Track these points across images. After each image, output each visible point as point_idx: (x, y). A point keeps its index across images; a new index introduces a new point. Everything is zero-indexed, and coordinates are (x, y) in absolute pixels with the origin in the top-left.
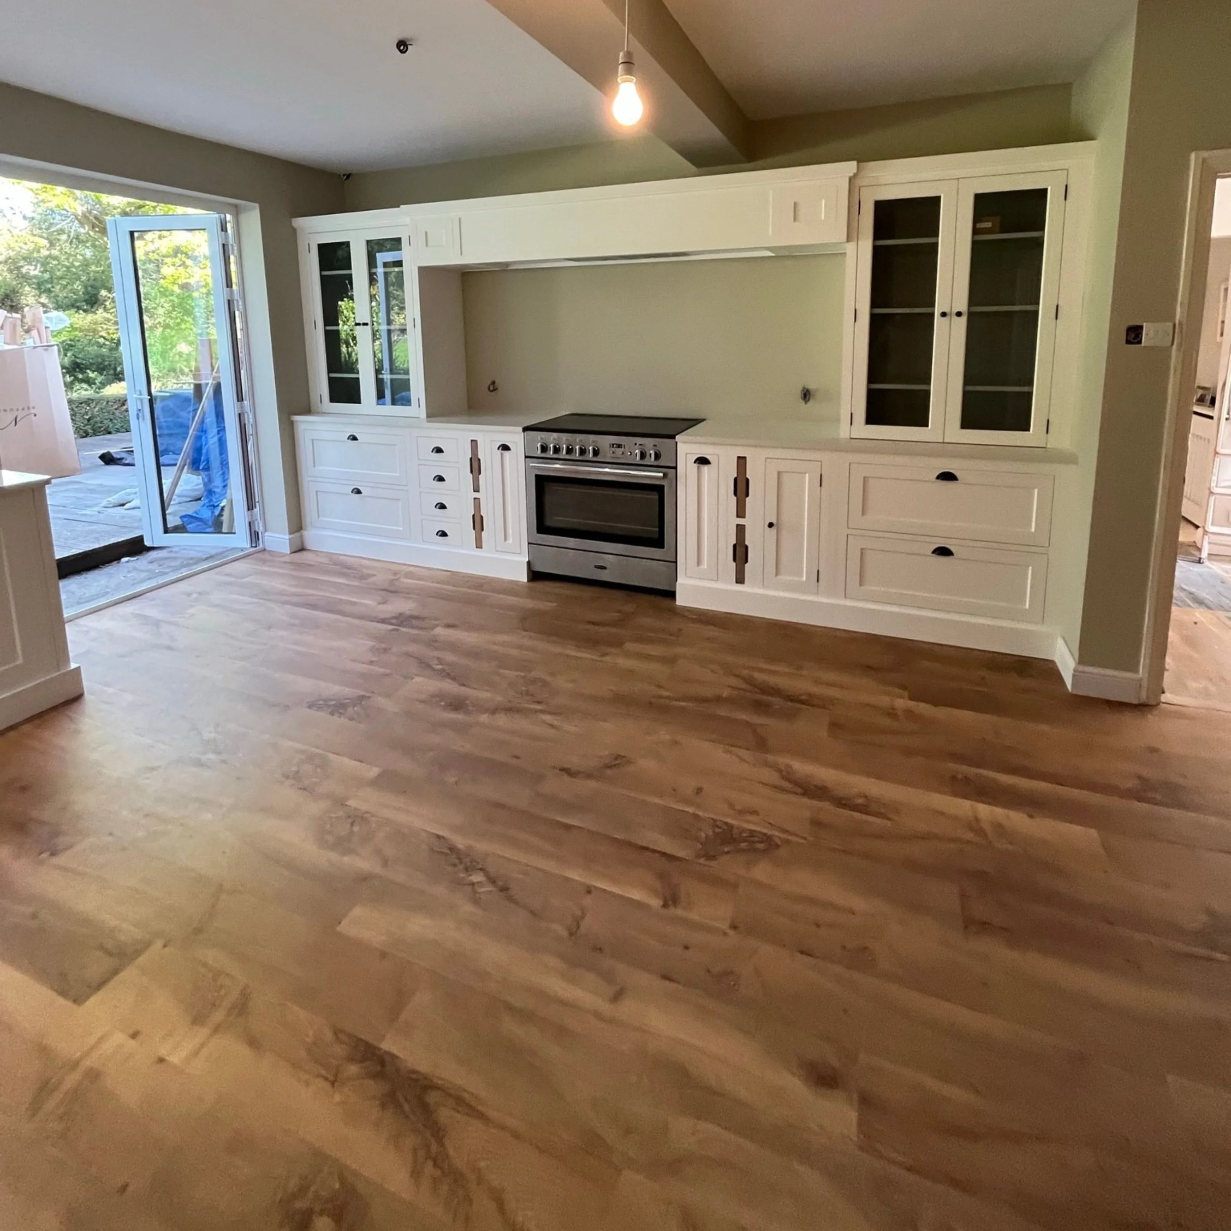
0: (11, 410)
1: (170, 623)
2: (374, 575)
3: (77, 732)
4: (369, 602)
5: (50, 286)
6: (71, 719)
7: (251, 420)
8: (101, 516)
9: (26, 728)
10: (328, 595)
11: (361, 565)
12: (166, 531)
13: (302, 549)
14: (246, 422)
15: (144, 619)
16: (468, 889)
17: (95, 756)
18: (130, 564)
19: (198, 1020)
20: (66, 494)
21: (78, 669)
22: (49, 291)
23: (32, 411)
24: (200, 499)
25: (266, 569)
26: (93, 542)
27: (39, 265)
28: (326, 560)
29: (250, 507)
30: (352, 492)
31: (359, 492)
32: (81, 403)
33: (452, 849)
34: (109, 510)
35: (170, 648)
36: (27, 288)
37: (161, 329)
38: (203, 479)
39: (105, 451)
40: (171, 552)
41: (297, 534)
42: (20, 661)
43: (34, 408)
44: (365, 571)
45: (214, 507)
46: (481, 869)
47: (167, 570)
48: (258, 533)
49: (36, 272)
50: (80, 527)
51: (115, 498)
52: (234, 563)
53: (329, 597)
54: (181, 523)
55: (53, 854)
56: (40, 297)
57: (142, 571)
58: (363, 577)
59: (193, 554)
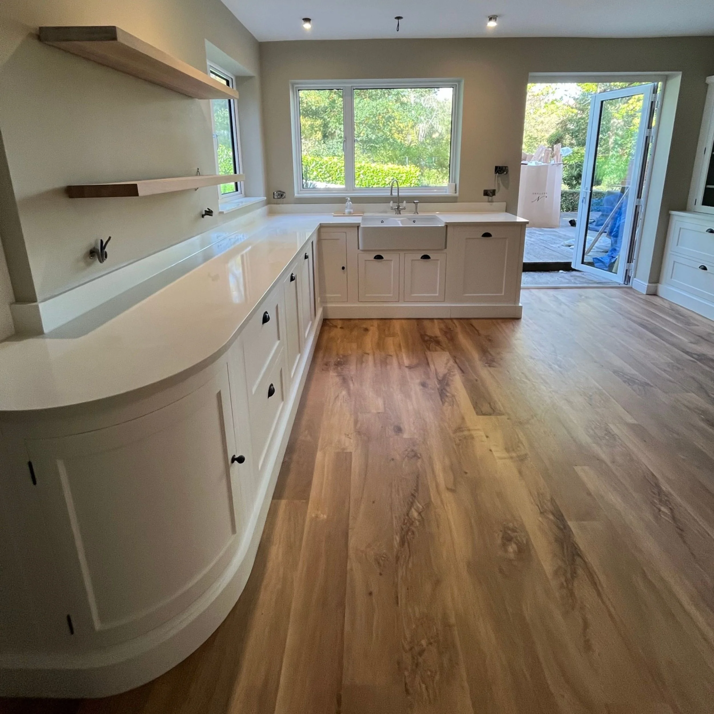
0: (538, 193)
1: (566, 305)
2: (698, 326)
3: (514, 331)
4: (684, 339)
5: (577, 134)
6: (513, 325)
7: (643, 210)
8: (559, 249)
9: (499, 321)
10: (657, 324)
11: (691, 317)
12: (583, 263)
13: (655, 294)
14: (640, 212)
15: (557, 299)
16: (657, 511)
17: (515, 342)
18: (563, 274)
19: (507, 450)
20: (549, 236)
21: (521, 307)
22: (577, 136)
23: (546, 195)
24: (607, 252)
25: (626, 297)
26: (550, 259)
27: (575, 123)
28: (667, 305)
29: (629, 262)
30: (699, 268)
31: (705, 268)
32: (570, 194)
33: (657, 485)
34: (563, 247)
35: (561, 315)
36: (567, 136)
37: (626, 156)
38: (612, 241)
39: (572, 219)
40: (583, 274)
41: (654, 285)
42: (503, 294)
43: (546, 193)
44: (692, 321)
45: (613, 257)
46: (670, 509)
47: (577, 282)
48: (630, 277)
49: (573, 127)
50: (548, 251)
51: (567, 242)
52: (611, 289)
53: (658, 326)
54: (592, 261)
55: (490, 366)
56: (572, 140)
57: (566, 279)
58: (688, 324)
59: (592, 278)
